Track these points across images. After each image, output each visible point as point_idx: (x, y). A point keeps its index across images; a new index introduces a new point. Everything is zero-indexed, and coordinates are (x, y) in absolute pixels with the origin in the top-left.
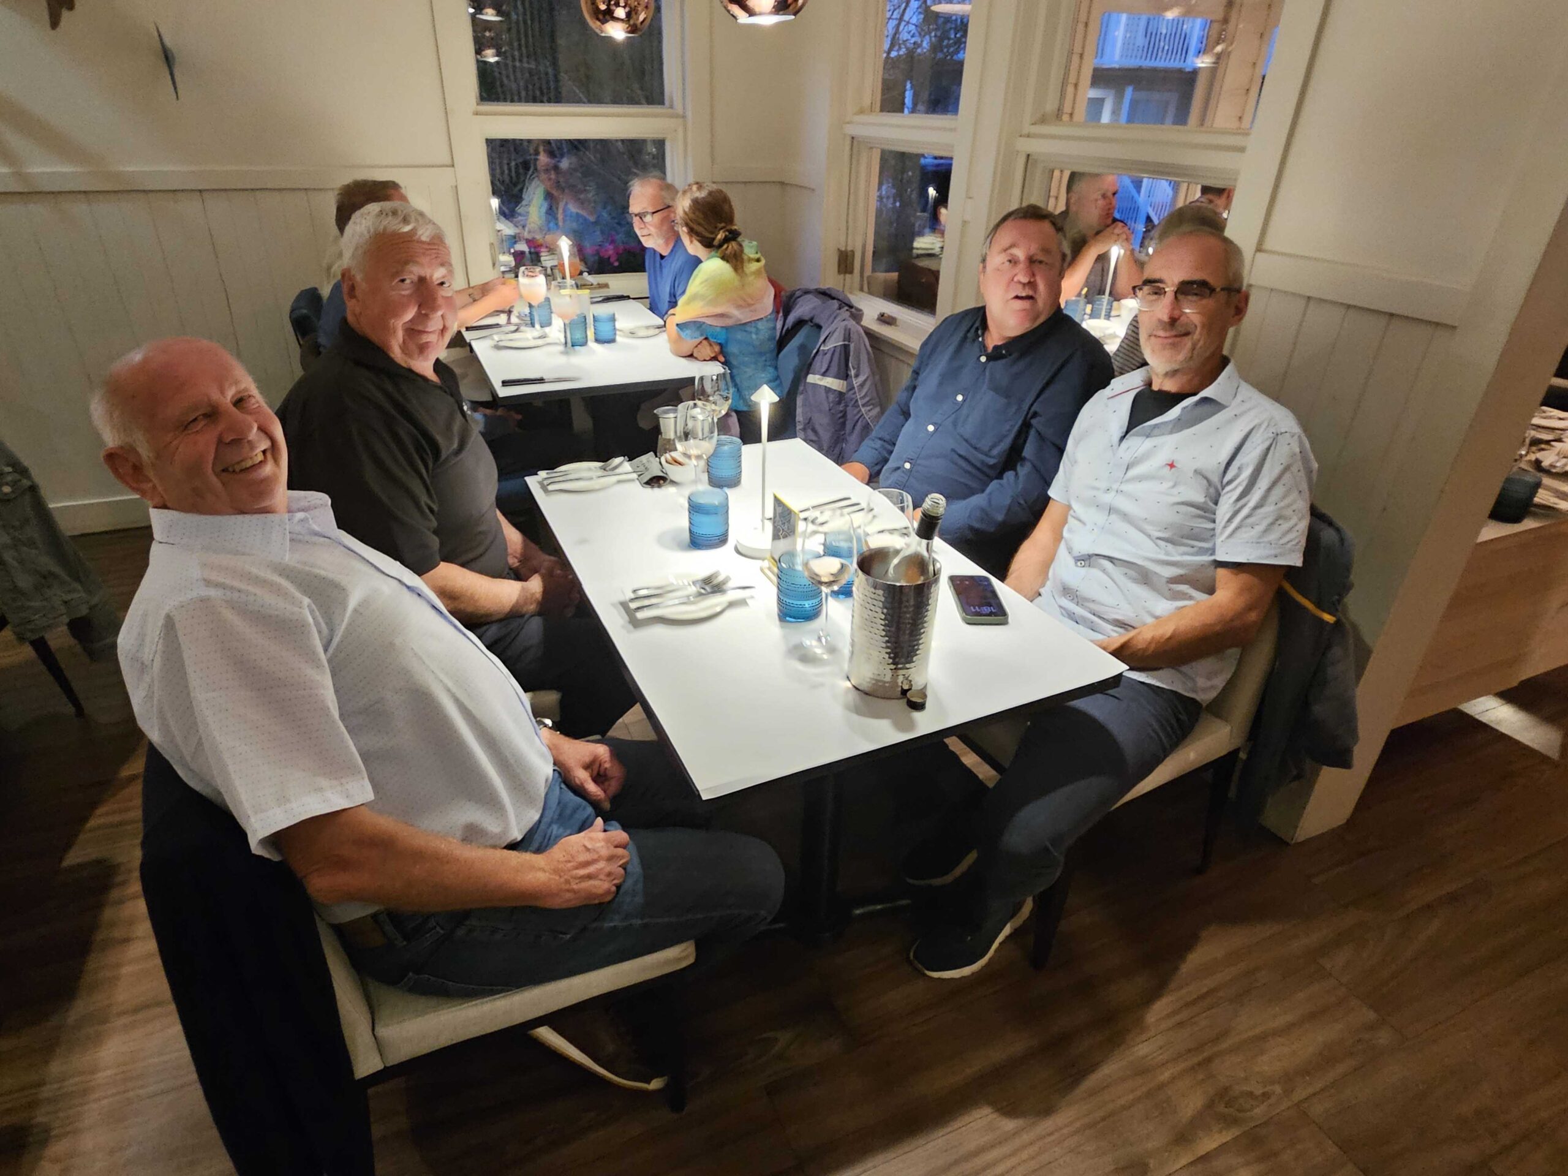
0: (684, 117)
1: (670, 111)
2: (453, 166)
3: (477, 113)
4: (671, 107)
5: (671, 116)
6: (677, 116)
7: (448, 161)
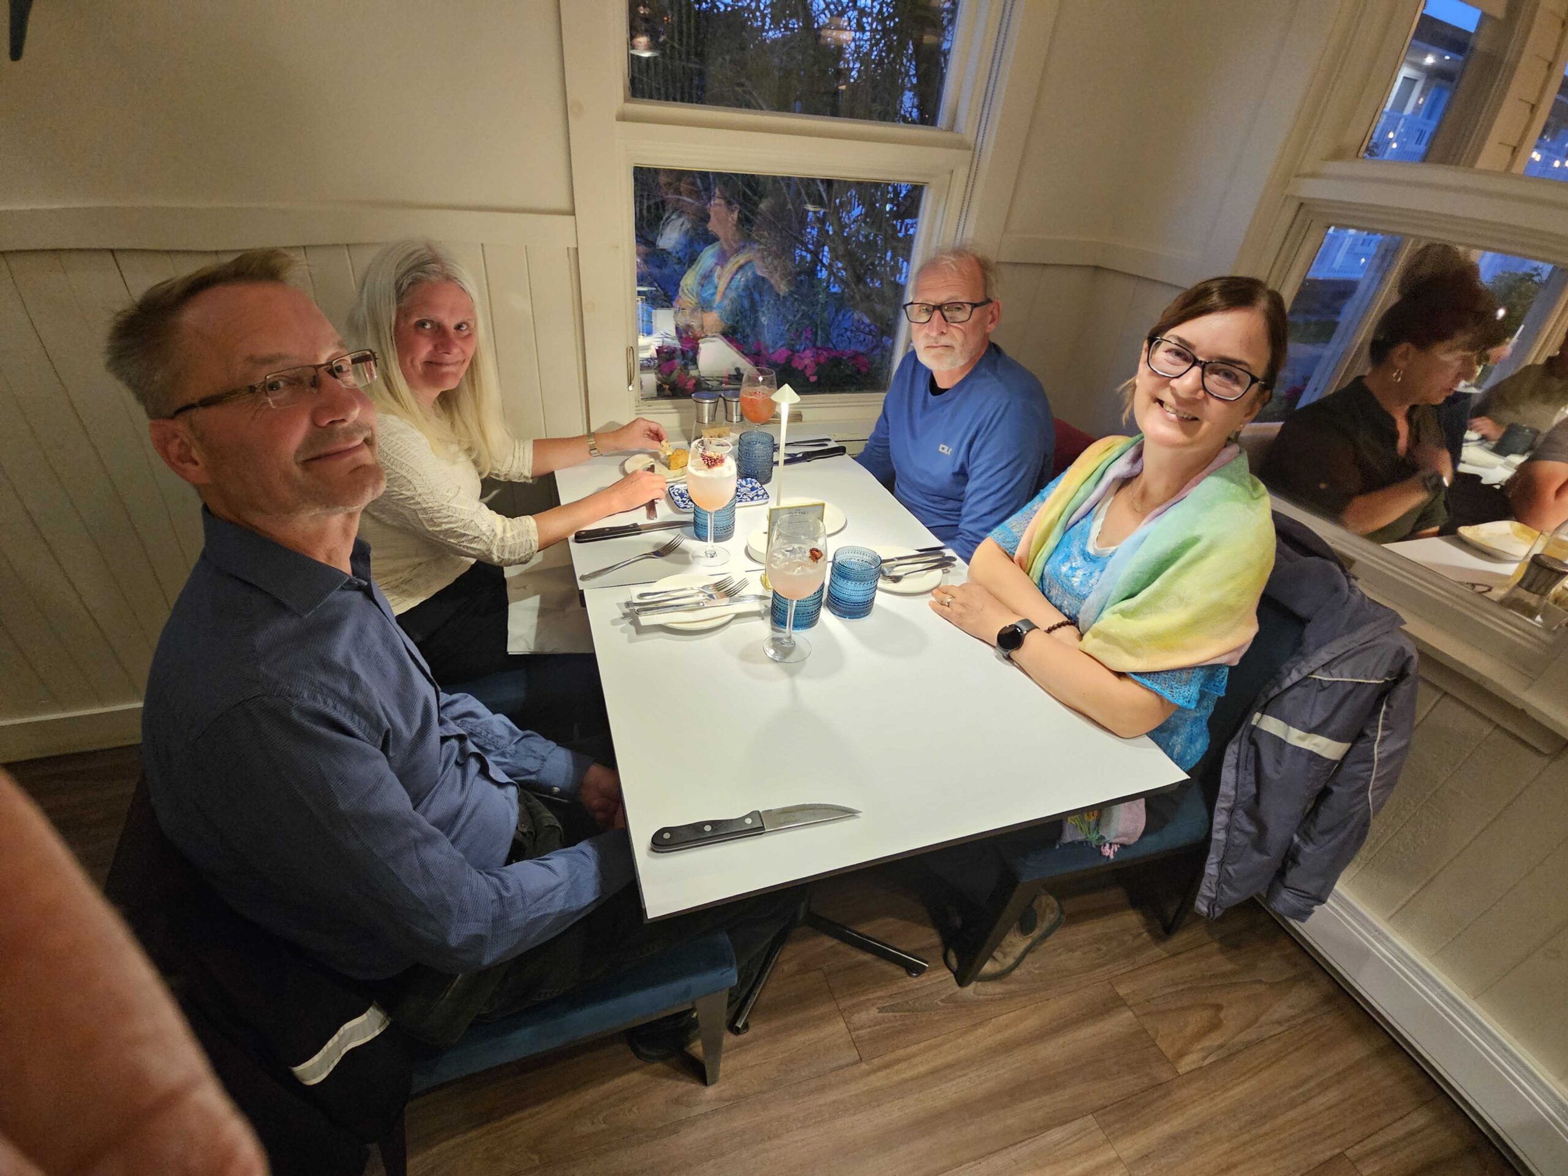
0: (973, 149)
1: (948, 135)
2: (573, 213)
3: (622, 117)
4: (951, 128)
5: (949, 145)
6: (962, 145)
7: (565, 205)
